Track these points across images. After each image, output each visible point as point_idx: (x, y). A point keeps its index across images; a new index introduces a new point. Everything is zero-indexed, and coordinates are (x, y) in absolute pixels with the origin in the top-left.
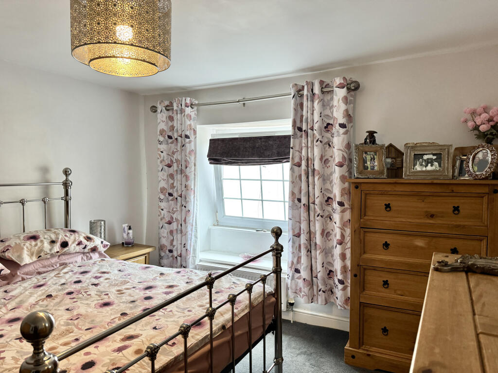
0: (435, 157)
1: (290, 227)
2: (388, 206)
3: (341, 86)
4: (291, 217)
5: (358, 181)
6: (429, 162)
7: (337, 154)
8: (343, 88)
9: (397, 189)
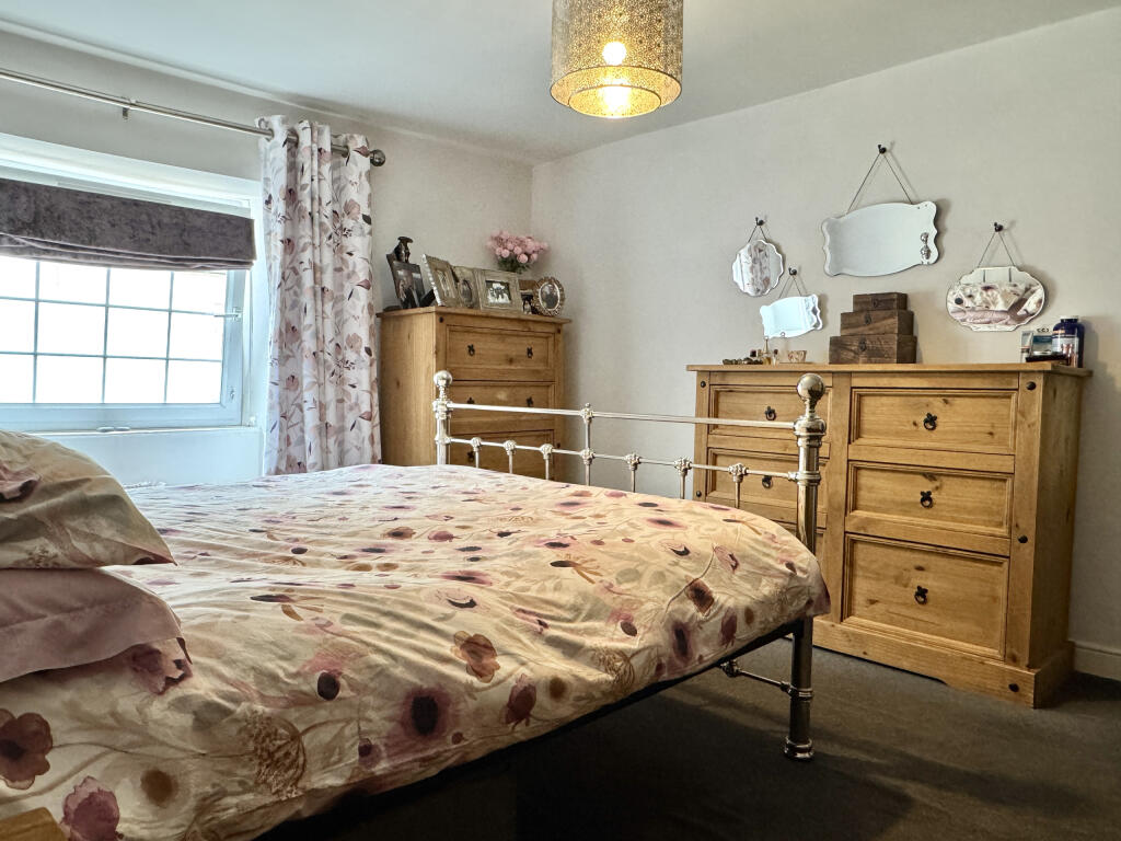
0: (503, 287)
1: (276, 399)
2: (471, 349)
3: (364, 152)
4: (276, 380)
5: (444, 310)
6: (499, 293)
7: (359, 267)
8: (366, 155)
9: (484, 326)
